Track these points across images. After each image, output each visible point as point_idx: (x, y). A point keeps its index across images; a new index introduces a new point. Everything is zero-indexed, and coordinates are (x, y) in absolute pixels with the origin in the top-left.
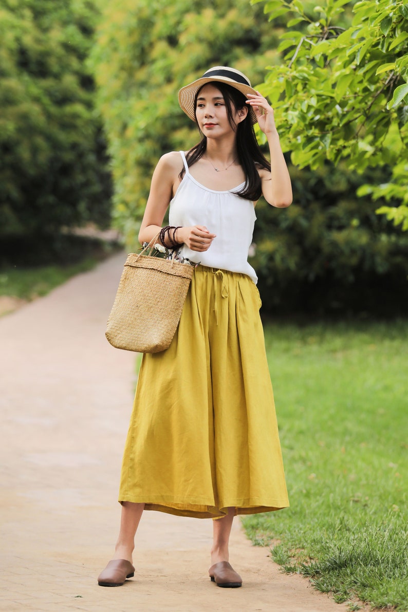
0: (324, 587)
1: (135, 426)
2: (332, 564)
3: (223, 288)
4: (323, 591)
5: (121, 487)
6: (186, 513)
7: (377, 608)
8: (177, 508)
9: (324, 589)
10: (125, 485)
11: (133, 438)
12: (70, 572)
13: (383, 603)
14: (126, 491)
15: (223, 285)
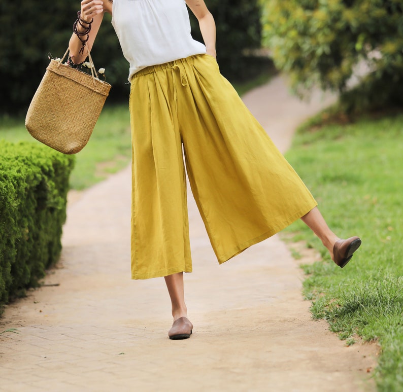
0: (336, 328)
1: (135, 217)
2: (347, 308)
3: (182, 78)
4: (335, 332)
5: (132, 268)
7: (367, 341)
10: (135, 266)
11: (135, 226)
12: (130, 335)
13: (371, 336)
14: (135, 271)
15: (181, 76)
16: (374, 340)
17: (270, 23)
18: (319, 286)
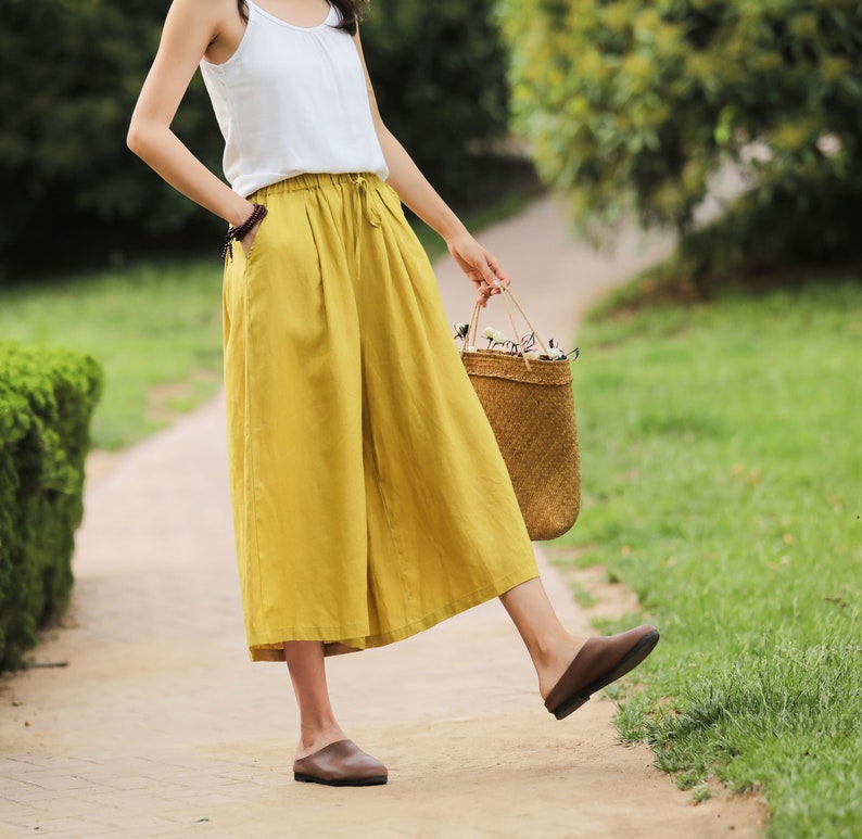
0: (669, 764)
4: (667, 771)
7: (738, 792)
9: (671, 767)
12: (222, 777)
13: (747, 782)
16: (752, 790)
17: (528, 83)
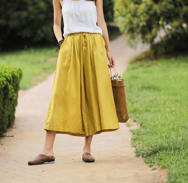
0: (147, 161)
2: (153, 152)
6: (77, 135)
7: (162, 168)
8: (74, 133)
13: (164, 166)
17: (118, 10)
18: (139, 140)
